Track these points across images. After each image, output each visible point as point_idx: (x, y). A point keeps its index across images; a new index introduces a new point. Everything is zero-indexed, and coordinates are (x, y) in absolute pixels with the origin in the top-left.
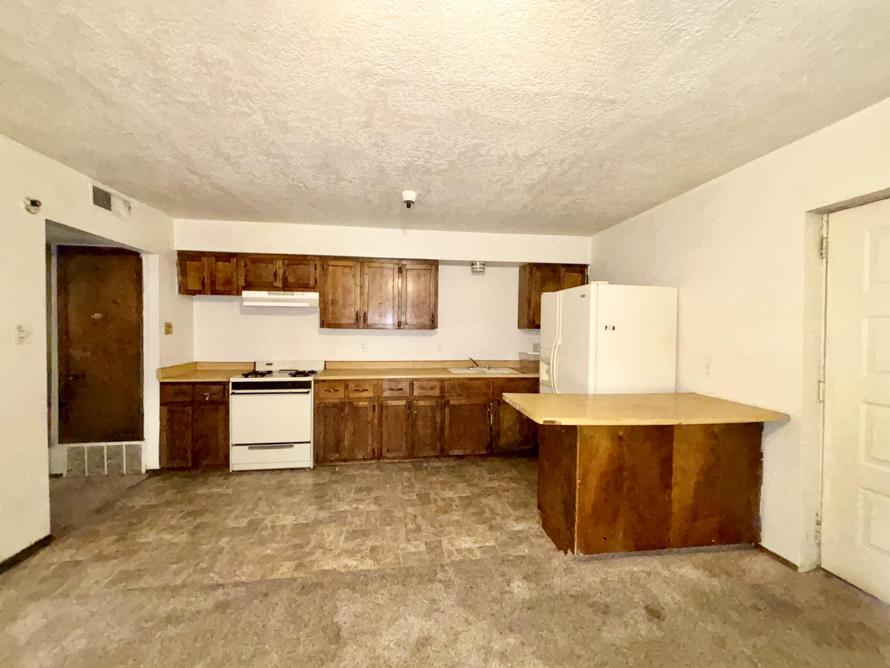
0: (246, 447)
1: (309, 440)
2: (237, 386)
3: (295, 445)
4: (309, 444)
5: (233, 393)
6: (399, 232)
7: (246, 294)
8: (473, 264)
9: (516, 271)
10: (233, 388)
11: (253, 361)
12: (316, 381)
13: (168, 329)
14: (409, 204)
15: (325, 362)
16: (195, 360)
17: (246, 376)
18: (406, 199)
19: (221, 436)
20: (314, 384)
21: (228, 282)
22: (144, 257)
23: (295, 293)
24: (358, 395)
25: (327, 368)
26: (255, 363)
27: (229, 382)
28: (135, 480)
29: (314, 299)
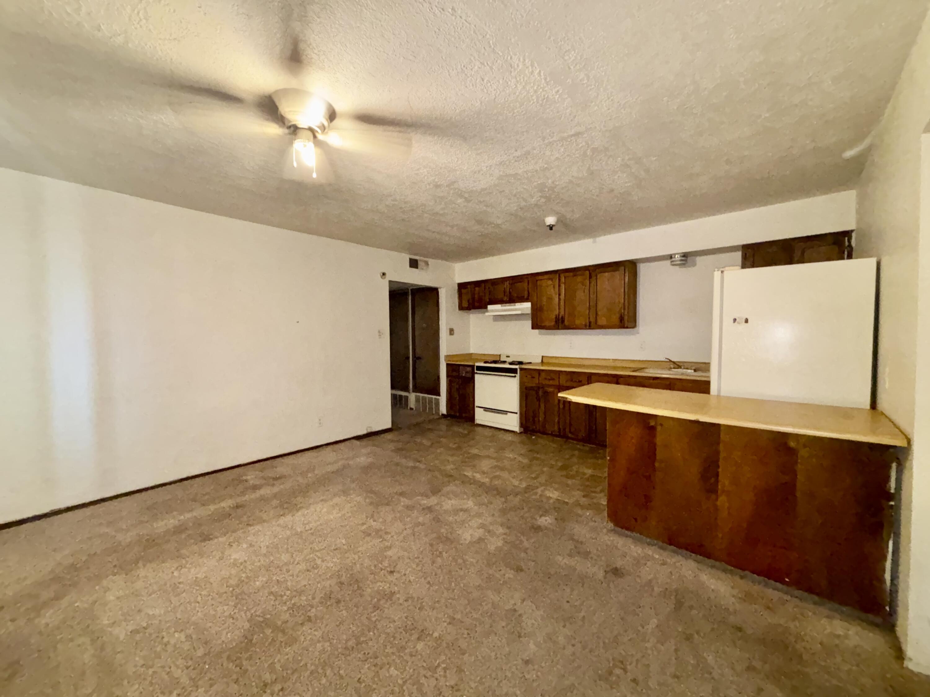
0: (482, 409)
1: (516, 411)
2: (480, 368)
3: (509, 414)
4: (515, 415)
5: (477, 373)
6: (590, 241)
7: (490, 307)
8: (671, 257)
9: (737, 255)
10: (477, 370)
11: (499, 354)
12: (521, 369)
13: (451, 332)
14: (551, 227)
15: (543, 357)
16: (471, 352)
17: (485, 362)
18: (548, 224)
19: (471, 399)
20: (520, 371)
21: (480, 300)
22: (439, 290)
23: (516, 304)
24: (547, 382)
25: (544, 361)
27: (474, 366)
28: (436, 417)
29: (527, 308)
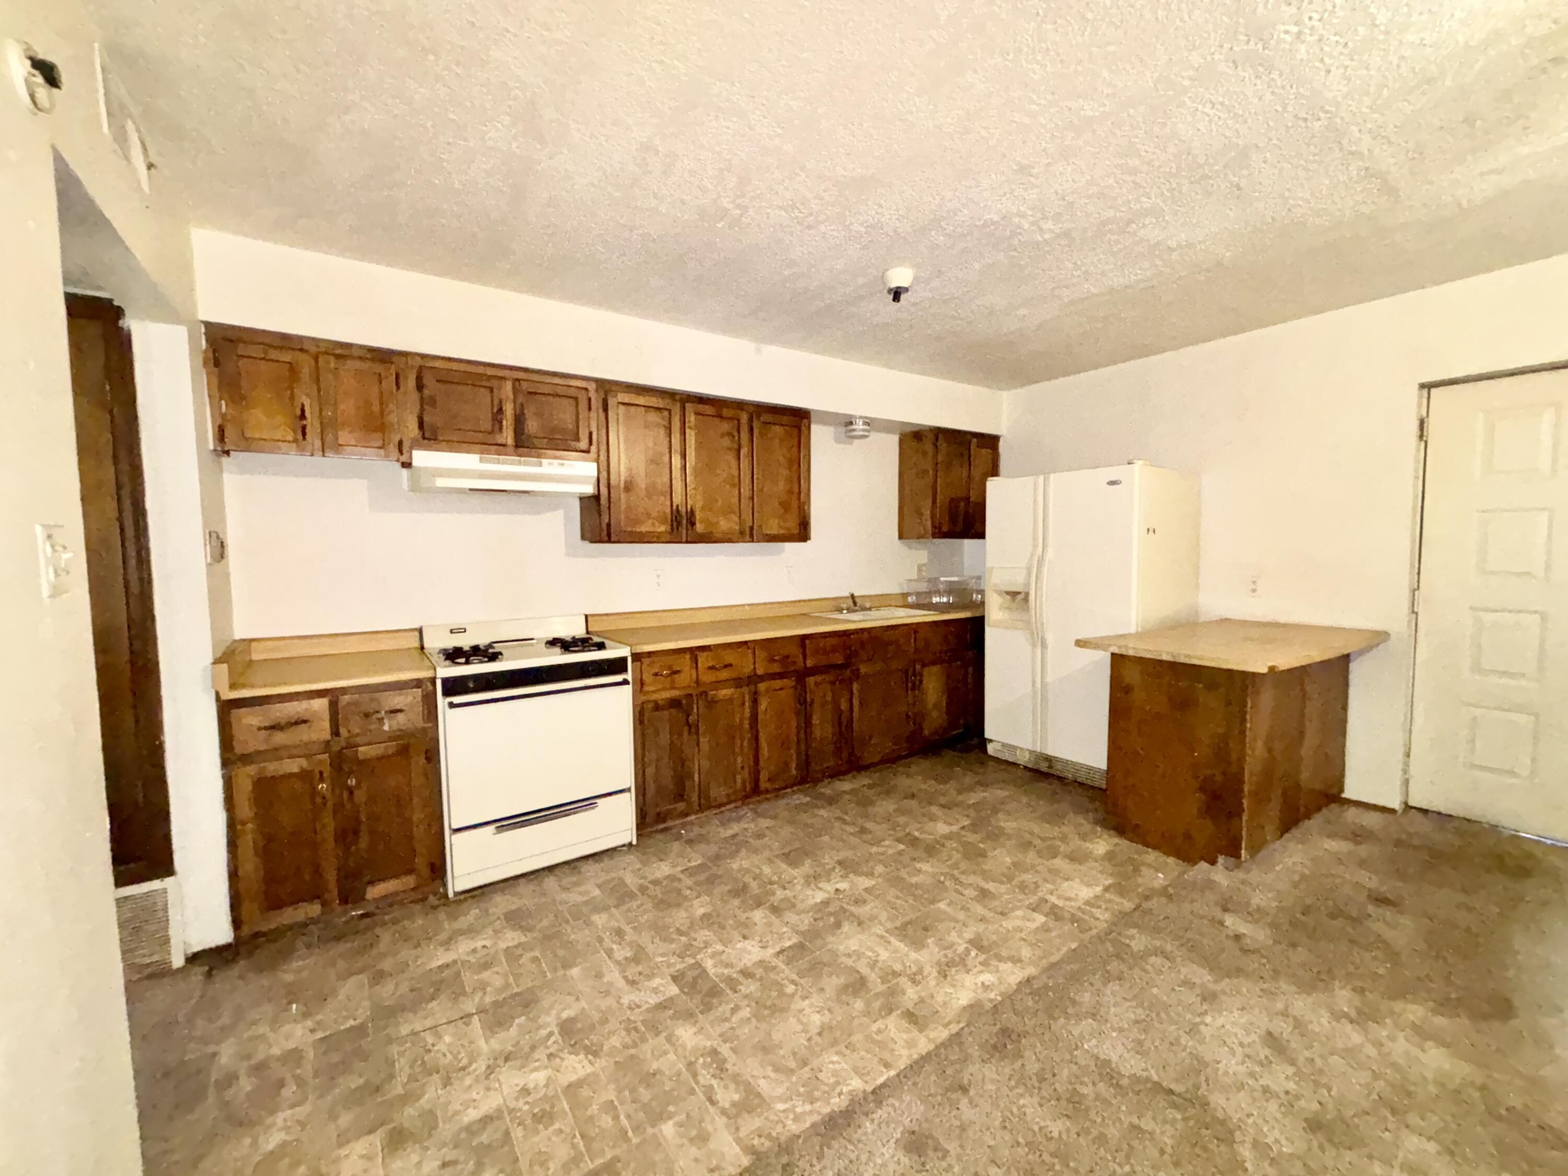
1: (627, 786)
2: (454, 687)
4: (626, 795)
5: (451, 705)
7: (423, 458)
9: (895, 439)
10: (446, 693)
12: (637, 657)
19: (419, 816)
20: (633, 662)
25: (592, 629)
26: (420, 631)
27: (433, 681)
